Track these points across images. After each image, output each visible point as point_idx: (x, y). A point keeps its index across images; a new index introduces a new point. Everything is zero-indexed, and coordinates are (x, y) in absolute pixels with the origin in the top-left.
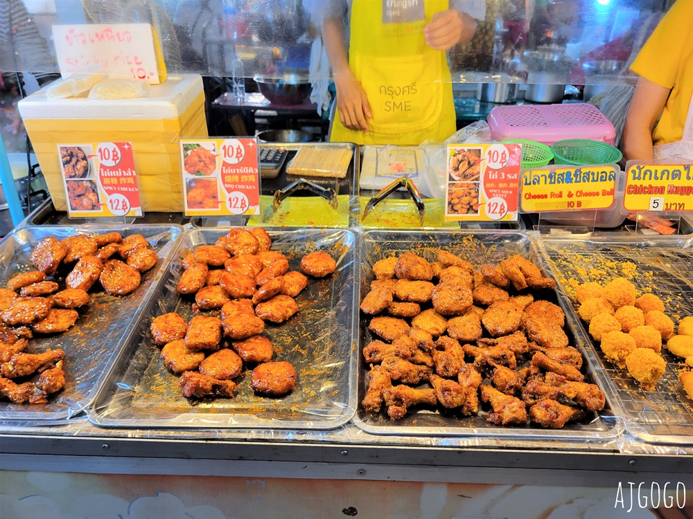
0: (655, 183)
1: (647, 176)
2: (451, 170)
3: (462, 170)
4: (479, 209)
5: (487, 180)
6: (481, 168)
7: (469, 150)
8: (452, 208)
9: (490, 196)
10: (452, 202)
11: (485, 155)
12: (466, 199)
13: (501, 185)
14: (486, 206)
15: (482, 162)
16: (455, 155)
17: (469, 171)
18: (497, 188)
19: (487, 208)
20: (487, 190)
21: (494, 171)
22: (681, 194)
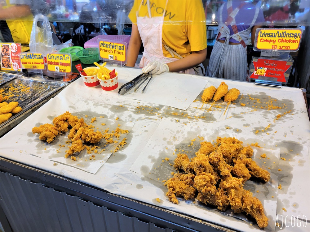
0: (56, 61)
1: (53, 58)
2: (2, 52)
3: (5, 52)
4: (11, 66)
5: (12, 56)
6: (10, 52)
7: (6, 45)
8: (3, 66)
9: (13, 62)
10: (3, 63)
11: (10, 47)
12: (7, 62)
13: (16, 58)
14: (13, 65)
15: (10, 50)
16: (2, 47)
17: (7, 52)
18: (15, 59)
19: (13, 66)
20: (12, 59)
21: (13, 53)
22: (64, 66)
